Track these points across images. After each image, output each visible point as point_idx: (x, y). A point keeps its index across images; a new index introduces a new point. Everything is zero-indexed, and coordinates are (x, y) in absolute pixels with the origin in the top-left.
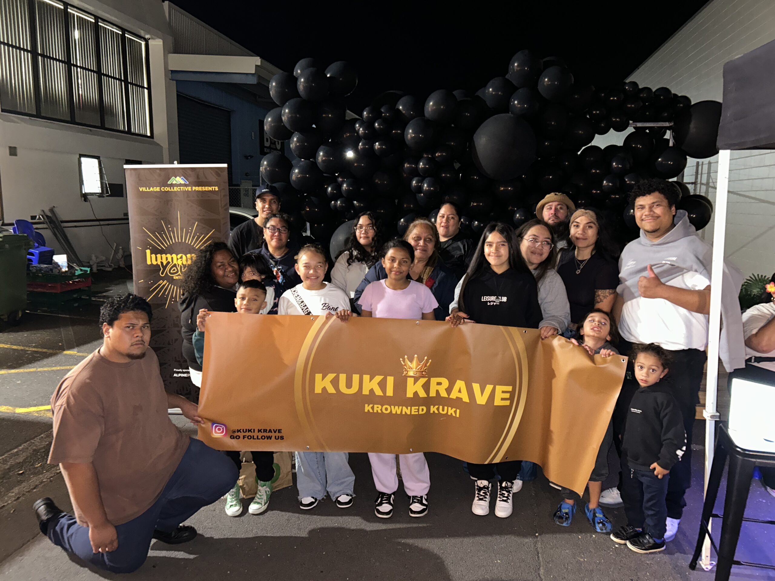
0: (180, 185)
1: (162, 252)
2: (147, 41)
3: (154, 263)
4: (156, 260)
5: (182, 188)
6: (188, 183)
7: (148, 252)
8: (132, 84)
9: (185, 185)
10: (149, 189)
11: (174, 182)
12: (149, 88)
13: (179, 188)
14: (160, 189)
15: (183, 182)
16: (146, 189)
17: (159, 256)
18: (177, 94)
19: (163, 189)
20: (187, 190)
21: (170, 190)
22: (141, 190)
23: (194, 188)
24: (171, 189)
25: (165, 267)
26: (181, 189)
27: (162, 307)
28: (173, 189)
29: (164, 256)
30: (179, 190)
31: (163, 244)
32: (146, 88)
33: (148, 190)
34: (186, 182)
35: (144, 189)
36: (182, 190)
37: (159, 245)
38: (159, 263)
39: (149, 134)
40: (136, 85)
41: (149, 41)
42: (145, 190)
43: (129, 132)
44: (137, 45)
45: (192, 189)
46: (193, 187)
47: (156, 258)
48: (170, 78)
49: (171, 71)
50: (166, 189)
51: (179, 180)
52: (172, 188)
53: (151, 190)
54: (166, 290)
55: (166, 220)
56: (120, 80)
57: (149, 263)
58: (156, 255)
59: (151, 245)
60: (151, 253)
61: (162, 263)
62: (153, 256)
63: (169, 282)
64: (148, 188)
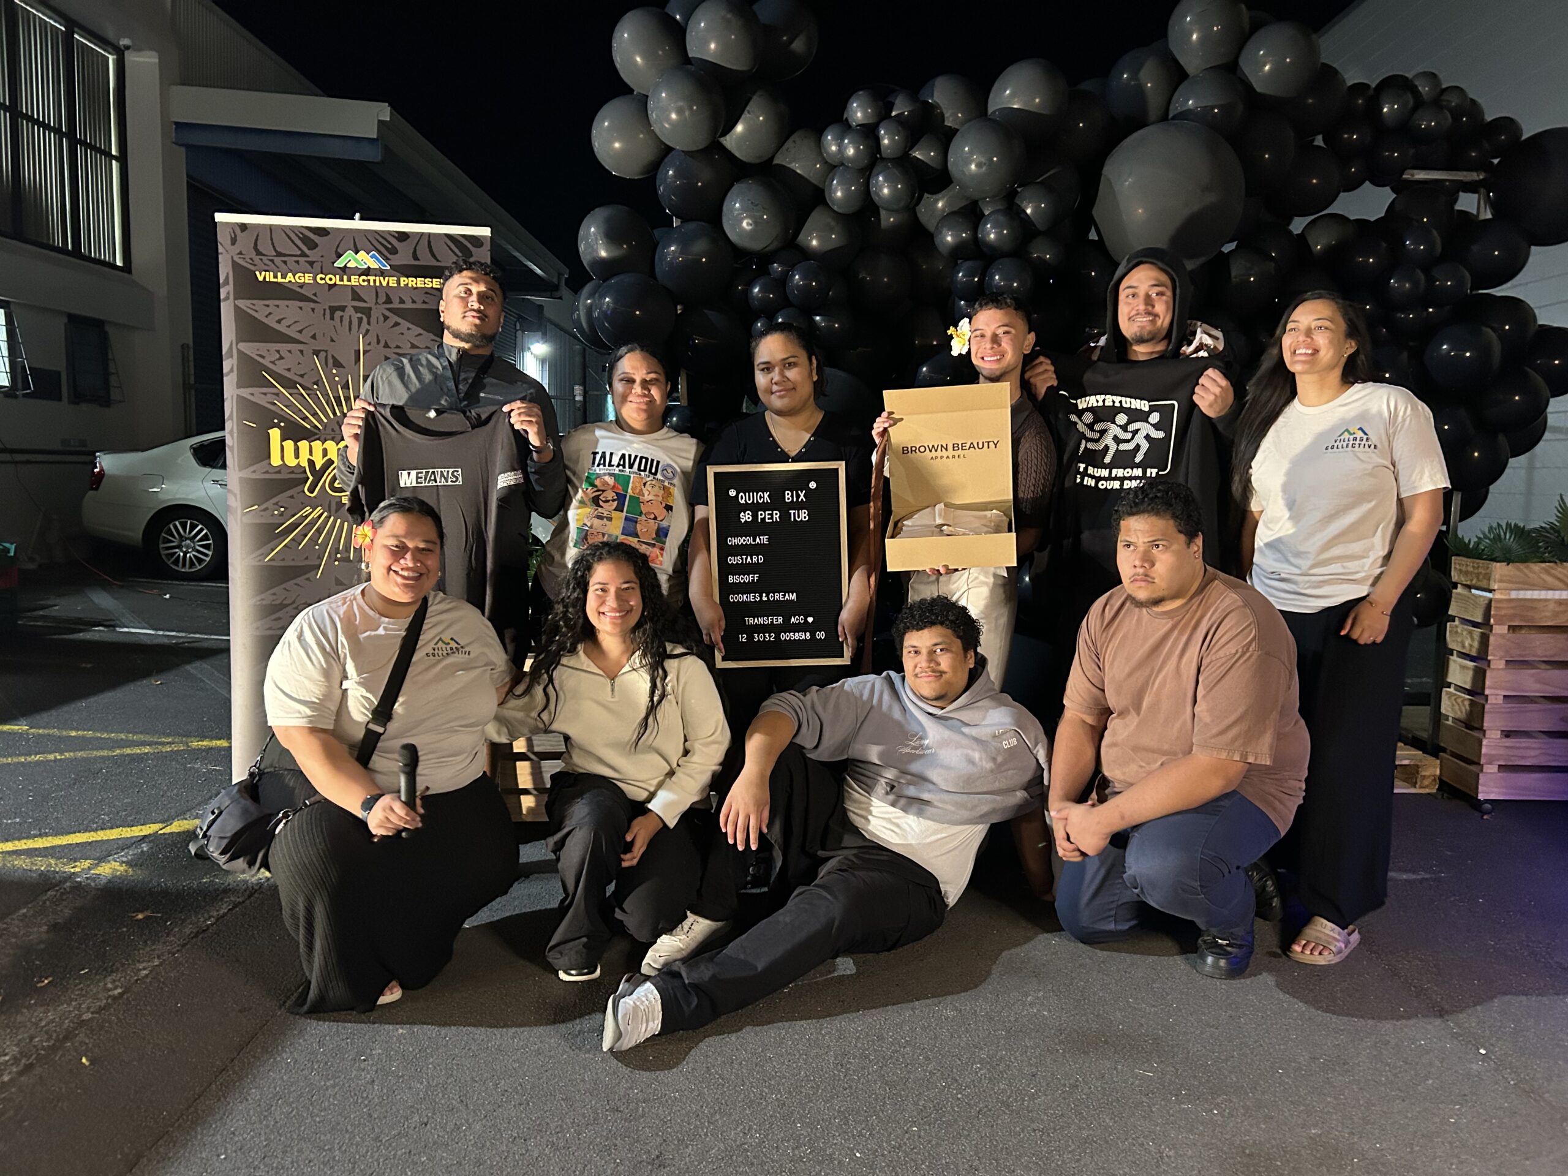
0: (367, 272)
1: (310, 435)
2: (120, 53)
3: (291, 462)
4: (297, 456)
5: (372, 278)
6: (389, 268)
7: (275, 434)
8: (83, 143)
9: (382, 273)
10: (284, 276)
11: (352, 265)
12: (123, 159)
13: (364, 277)
14: (315, 279)
15: (374, 265)
16: (276, 277)
17: (304, 445)
18: (188, 182)
19: (321, 279)
20: (384, 284)
21: (338, 282)
22: (261, 278)
23: (404, 281)
24: (342, 280)
25: (318, 475)
26: (369, 281)
27: (307, 576)
28: (349, 280)
29: (317, 445)
30: (366, 283)
31: (315, 414)
32: (115, 158)
33: (280, 280)
34: (385, 266)
35: (270, 277)
36: (372, 284)
37: (305, 419)
38: (305, 464)
39: (119, 263)
40: (94, 148)
41: (126, 53)
42: (272, 280)
43: (76, 252)
44: (98, 60)
45: (398, 282)
46: (402, 279)
47: (297, 450)
48: (174, 140)
49: (177, 124)
50: (331, 279)
51: (365, 259)
52: (345, 277)
53: (287, 280)
54: (319, 531)
55: (326, 357)
56: (57, 131)
57: (276, 461)
58: (296, 441)
59: (282, 418)
60: (284, 439)
61: (311, 463)
62: (289, 445)
63: (329, 511)
64: (279, 274)
